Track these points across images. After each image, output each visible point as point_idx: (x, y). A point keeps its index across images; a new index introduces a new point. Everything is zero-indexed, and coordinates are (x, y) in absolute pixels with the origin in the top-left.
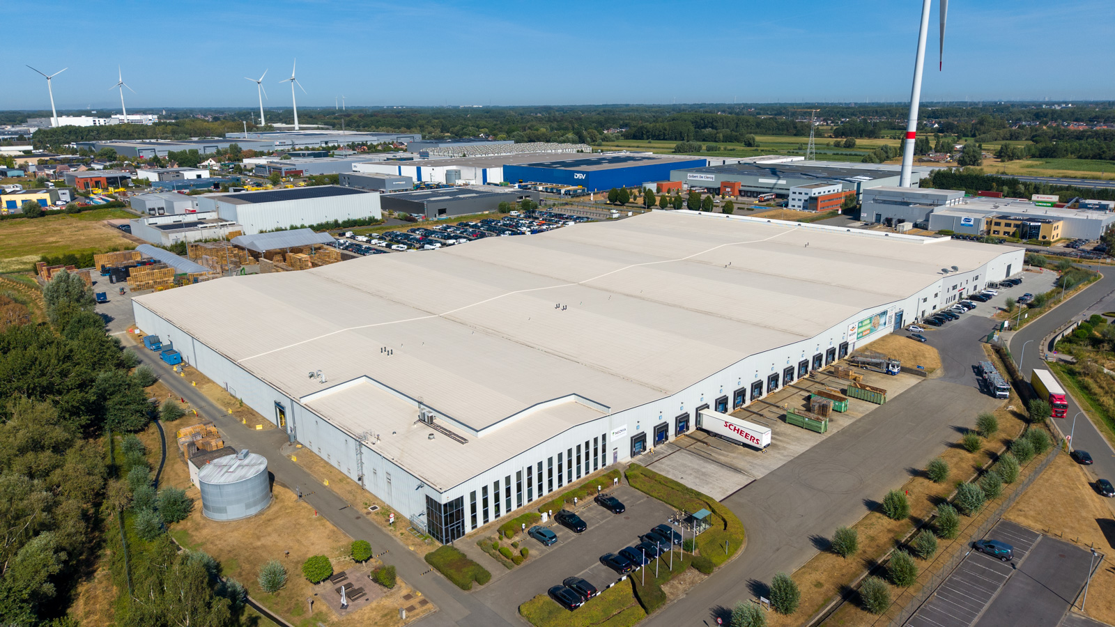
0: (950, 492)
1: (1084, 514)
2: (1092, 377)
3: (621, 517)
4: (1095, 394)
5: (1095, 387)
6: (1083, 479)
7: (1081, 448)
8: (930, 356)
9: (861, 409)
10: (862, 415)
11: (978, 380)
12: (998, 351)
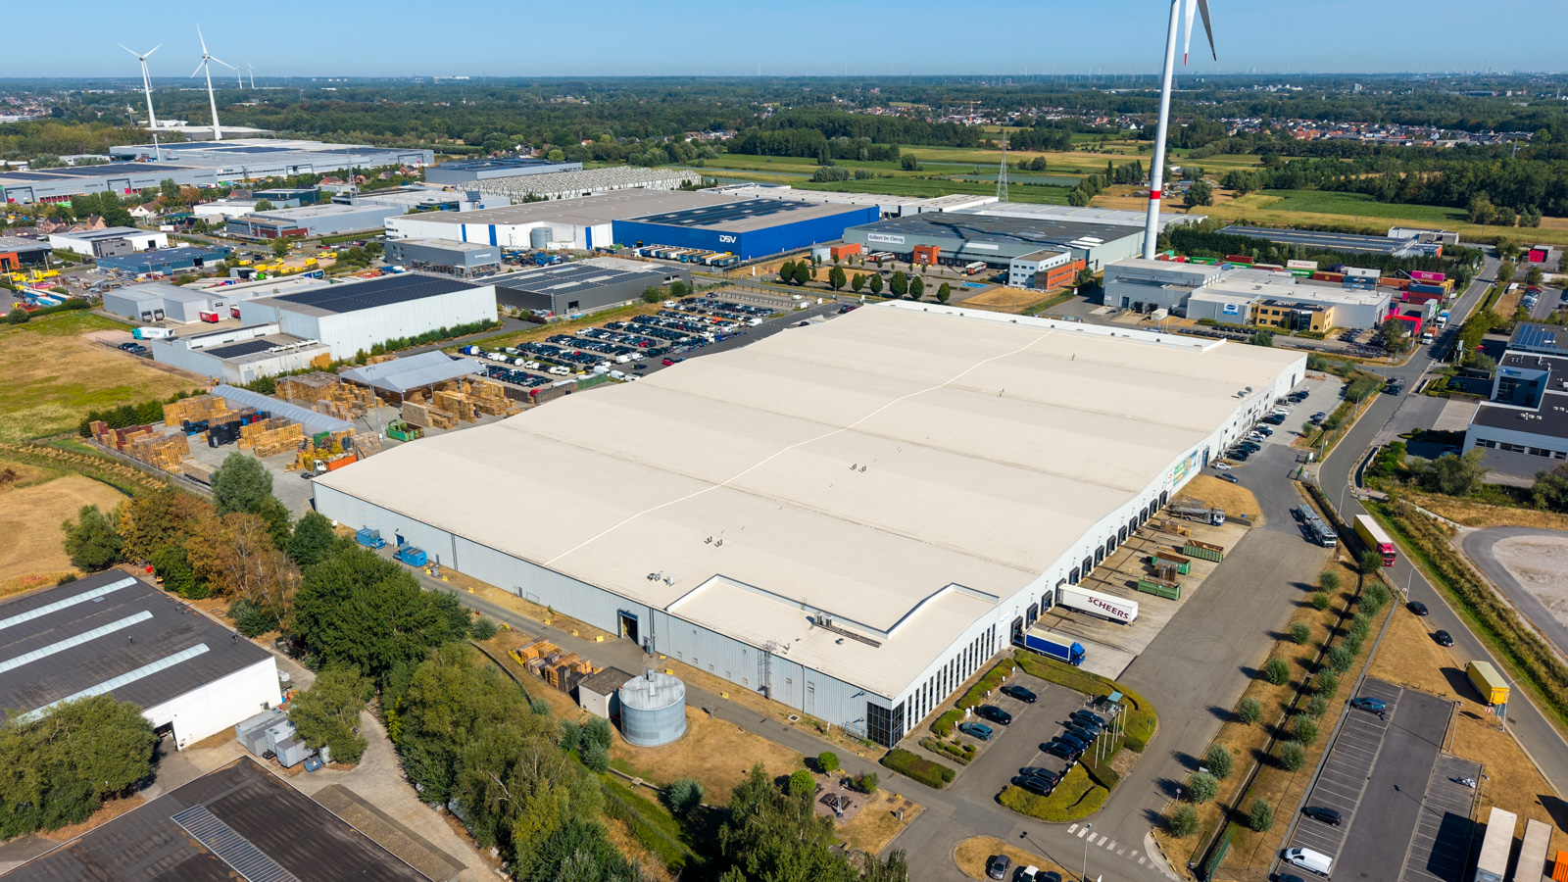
0: (1314, 654)
1: (1432, 665)
2: (1407, 518)
3: (1036, 705)
4: (1413, 537)
5: (1410, 528)
6: (1424, 631)
7: (1415, 599)
8: (1247, 501)
9: (1202, 569)
10: (1206, 576)
11: (1299, 526)
12: (1310, 489)
